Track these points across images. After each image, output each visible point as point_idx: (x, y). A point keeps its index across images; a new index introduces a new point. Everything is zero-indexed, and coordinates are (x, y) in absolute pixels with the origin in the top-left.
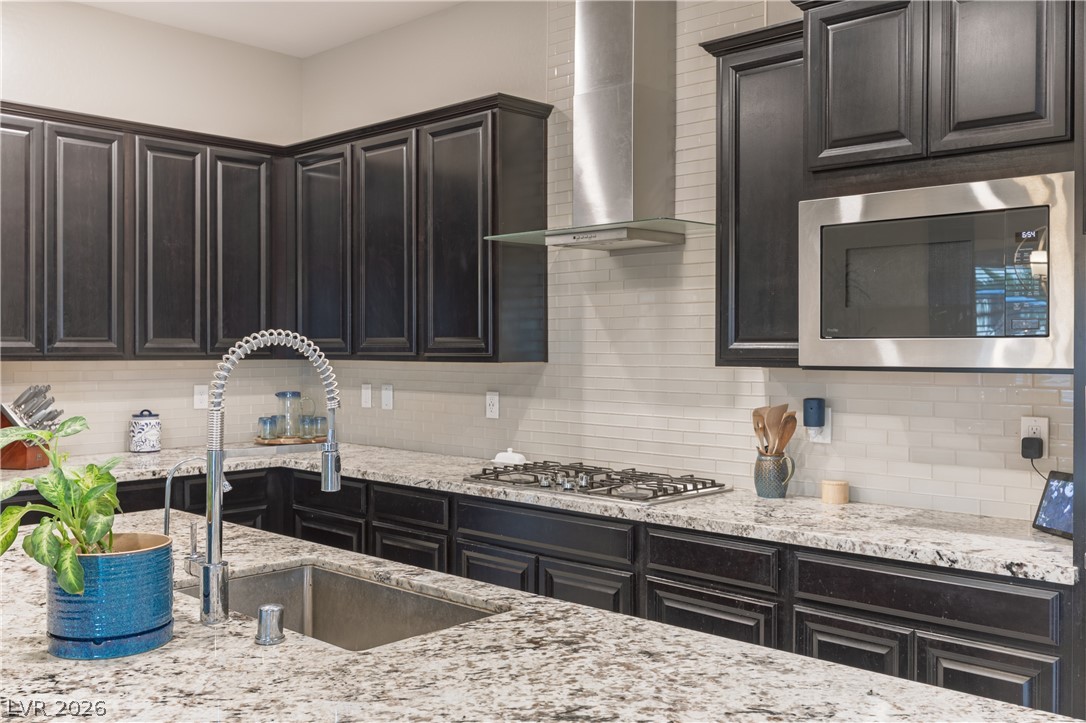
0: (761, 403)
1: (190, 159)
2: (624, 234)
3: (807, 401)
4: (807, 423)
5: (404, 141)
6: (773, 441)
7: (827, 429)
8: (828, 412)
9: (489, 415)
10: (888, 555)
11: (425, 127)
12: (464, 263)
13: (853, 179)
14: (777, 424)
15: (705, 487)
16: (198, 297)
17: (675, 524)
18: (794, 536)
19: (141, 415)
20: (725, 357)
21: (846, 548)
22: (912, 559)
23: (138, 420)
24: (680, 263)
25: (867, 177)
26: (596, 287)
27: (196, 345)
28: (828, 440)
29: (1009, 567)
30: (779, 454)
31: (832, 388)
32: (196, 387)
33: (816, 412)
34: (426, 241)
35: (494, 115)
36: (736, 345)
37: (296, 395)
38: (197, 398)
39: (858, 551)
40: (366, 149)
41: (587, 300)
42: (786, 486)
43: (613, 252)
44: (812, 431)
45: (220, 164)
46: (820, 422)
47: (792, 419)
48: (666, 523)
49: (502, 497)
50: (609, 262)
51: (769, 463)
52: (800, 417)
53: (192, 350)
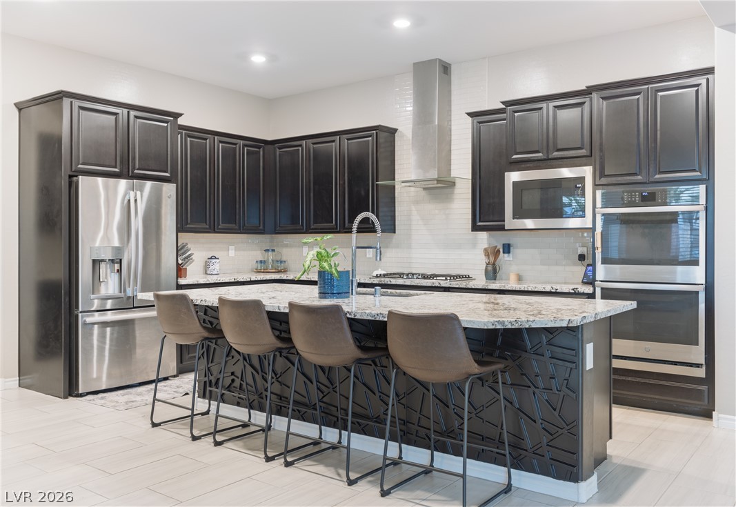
0: (486, 246)
1: (234, 146)
2: (436, 182)
3: (504, 244)
4: (504, 252)
5: (333, 141)
6: (492, 260)
7: (511, 255)
8: (511, 248)
9: (367, 256)
10: (536, 290)
11: (344, 136)
12: (363, 193)
13: (523, 166)
14: (492, 253)
15: (463, 277)
16: (237, 206)
17: (461, 286)
18: (504, 287)
19: (211, 258)
20: (475, 228)
21: (522, 289)
22: (544, 290)
23: (211, 260)
24: (453, 193)
25: (528, 165)
26: (417, 202)
27: (237, 227)
28: (511, 259)
29: (573, 289)
30: (494, 264)
31: (513, 239)
32: (230, 247)
33: (507, 248)
34: (344, 183)
35: (377, 133)
36: (479, 224)
37: (273, 250)
38: (230, 251)
39: (526, 289)
40: (314, 144)
41: (413, 208)
42: (496, 276)
43: (424, 189)
44: (506, 255)
45: (246, 149)
46: (509, 252)
47: (499, 251)
48: (457, 286)
49: (389, 283)
50: (423, 193)
51: (490, 268)
52: (501, 250)
53: (235, 230)
